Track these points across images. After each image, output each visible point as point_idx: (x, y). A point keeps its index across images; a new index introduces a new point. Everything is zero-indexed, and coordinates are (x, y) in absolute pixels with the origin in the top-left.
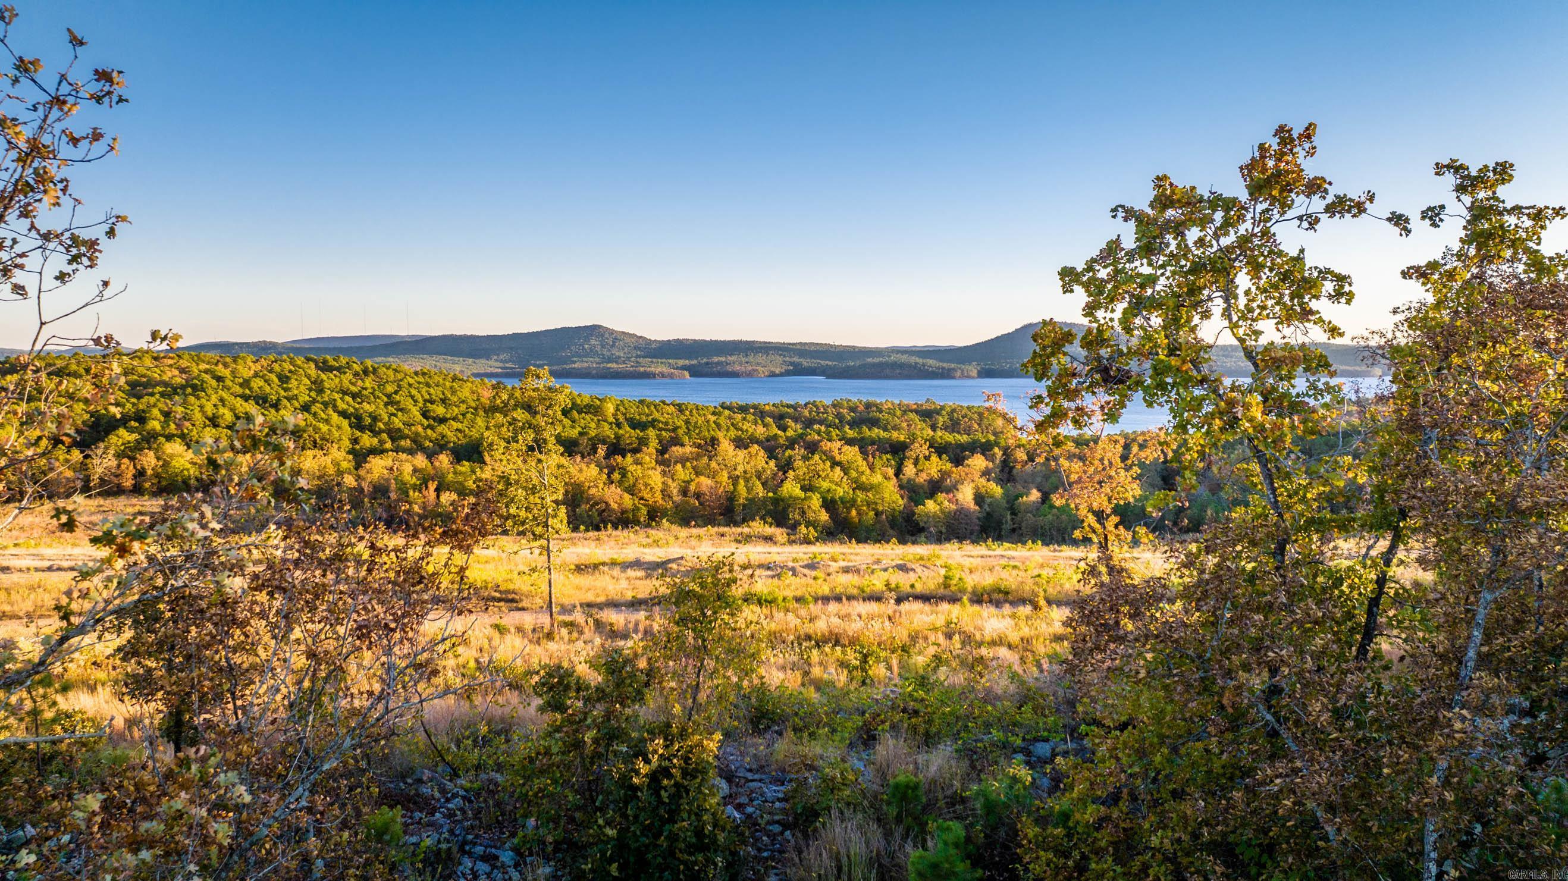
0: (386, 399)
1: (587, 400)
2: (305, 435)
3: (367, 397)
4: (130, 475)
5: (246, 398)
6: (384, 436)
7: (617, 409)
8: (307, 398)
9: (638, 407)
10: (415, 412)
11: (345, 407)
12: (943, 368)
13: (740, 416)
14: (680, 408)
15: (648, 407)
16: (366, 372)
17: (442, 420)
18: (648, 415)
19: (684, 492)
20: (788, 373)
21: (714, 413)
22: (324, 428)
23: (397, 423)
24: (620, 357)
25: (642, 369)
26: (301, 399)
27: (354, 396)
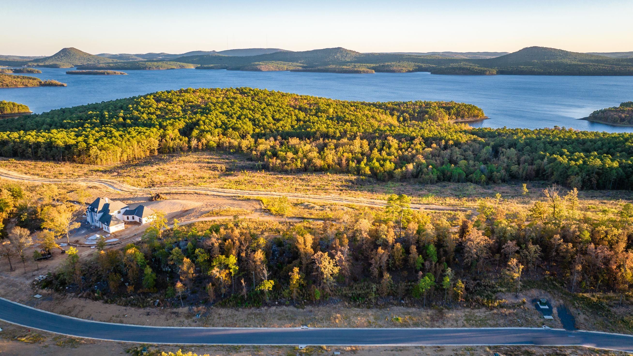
3: (256, 111)
4: (201, 146)
5: (223, 114)
6: (262, 128)
9: (341, 109)
10: (270, 117)
11: (250, 116)
12: (481, 70)
17: (278, 120)
18: (344, 113)
20: (416, 71)
23: (265, 122)
24: (348, 63)
25: (356, 69)
26: (238, 113)
27: (253, 110)
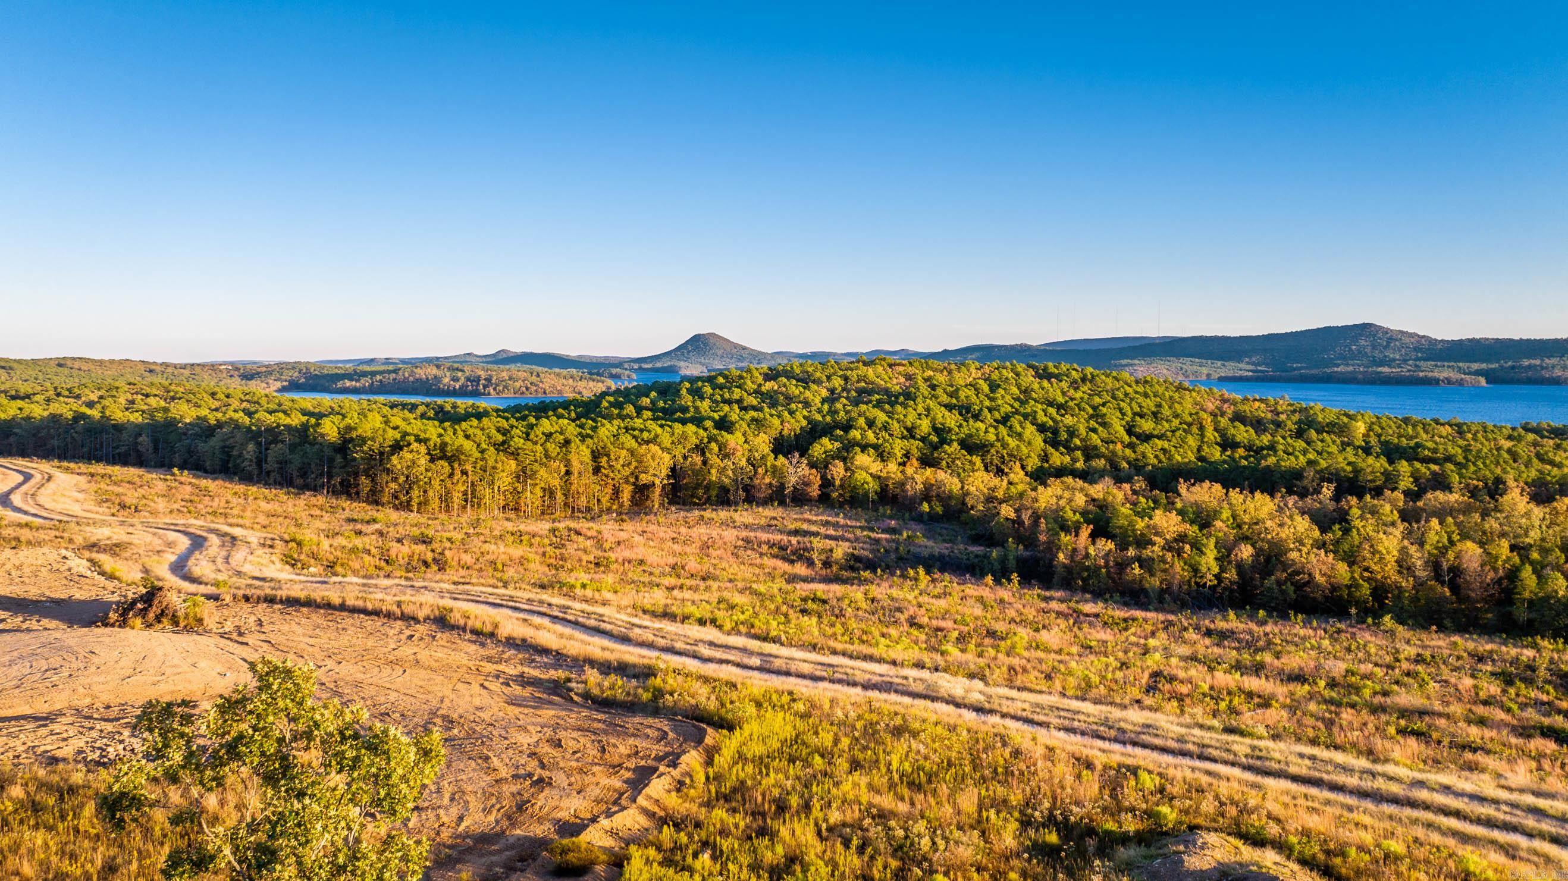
0: (1091, 411)
1: (1331, 417)
2: (993, 451)
3: (1072, 409)
4: (817, 486)
5: (949, 407)
6: (1079, 453)
7: (1370, 429)
8: (1009, 409)
9: (1399, 427)
10: (1118, 428)
11: (1045, 419)
13: (1551, 442)
14: (1460, 430)
15: (1414, 426)
16: (1084, 380)
17: (1146, 438)
18: (1411, 438)
19: (1435, 565)
21: (1510, 438)
22: (1012, 443)
23: (1095, 439)
24: (1394, 360)
25: (1421, 374)
26: (1002, 410)
27: (1059, 407)
